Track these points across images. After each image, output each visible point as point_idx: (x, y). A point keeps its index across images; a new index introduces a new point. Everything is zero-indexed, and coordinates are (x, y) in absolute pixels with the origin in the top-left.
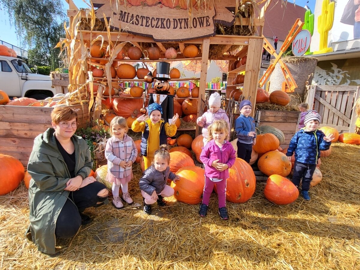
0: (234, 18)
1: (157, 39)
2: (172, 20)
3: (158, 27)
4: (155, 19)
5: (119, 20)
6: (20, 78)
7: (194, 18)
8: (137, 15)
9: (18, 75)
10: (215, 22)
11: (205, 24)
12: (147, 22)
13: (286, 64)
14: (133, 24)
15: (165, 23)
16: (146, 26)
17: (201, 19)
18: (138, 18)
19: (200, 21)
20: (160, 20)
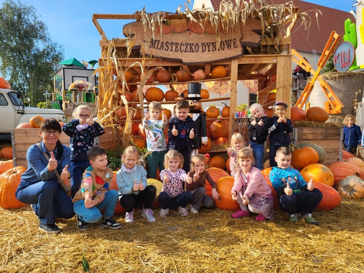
0: (260, 39)
1: (186, 62)
2: (200, 44)
3: (187, 52)
4: (184, 44)
5: (150, 47)
6: (17, 112)
7: (222, 42)
8: (167, 42)
9: (14, 108)
10: (242, 43)
11: (232, 46)
12: (176, 47)
14: (164, 50)
15: (194, 47)
16: (176, 51)
17: (228, 42)
18: (168, 45)
19: (228, 44)
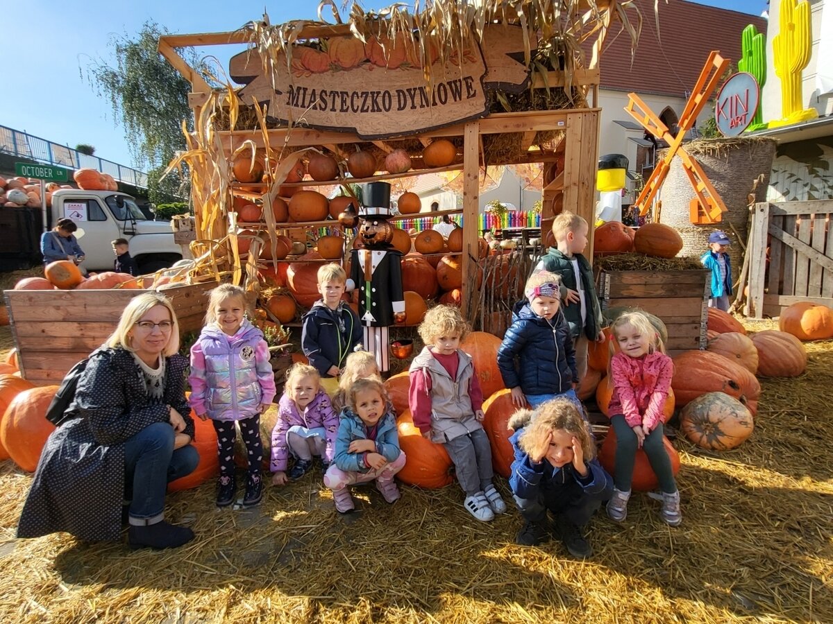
0: (526, 75)
1: (366, 134)
2: (393, 93)
3: (367, 111)
4: (360, 95)
5: (288, 104)
6: (122, 231)
7: (441, 84)
8: (323, 91)
9: (118, 225)
10: (487, 87)
11: (464, 95)
12: (343, 102)
13: (695, 157)
14: (316, 109)
15: (380, 100)
16: (342, 110)
17: (456, 85)
18: (324, 97)
19: (454, 89)
20: (370, 95)
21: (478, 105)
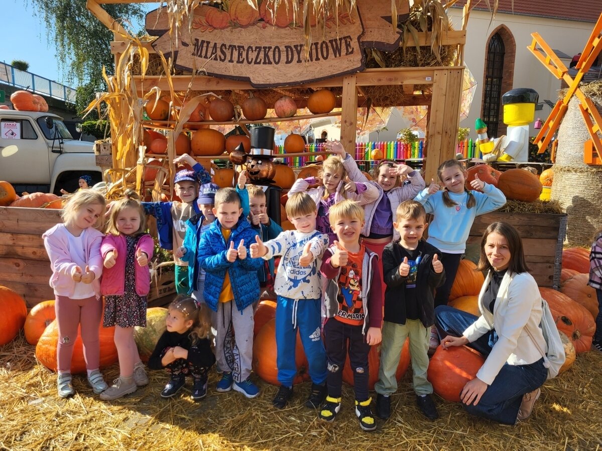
1: (258, 83)
3: (259, 63)
4: (254, 49)
5: (193, 54)
6: (50, 149)
7: (324, 42)
8: (224, 45)
9: (47, 144)
10: (363, 45)
11: (344, 52)
12: (240, 54)
13: (592, 99)
14: (217, 60)
15: (271, 54)
16: (238, 62)
18: (224, 50)
19: (335, 46)
20: (263, 49)
21: (355, 61)
